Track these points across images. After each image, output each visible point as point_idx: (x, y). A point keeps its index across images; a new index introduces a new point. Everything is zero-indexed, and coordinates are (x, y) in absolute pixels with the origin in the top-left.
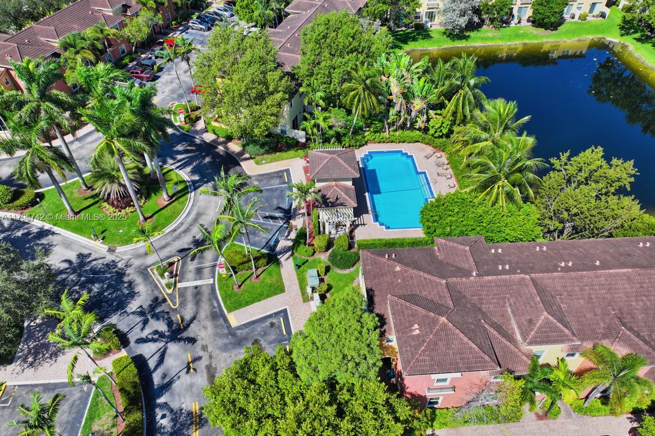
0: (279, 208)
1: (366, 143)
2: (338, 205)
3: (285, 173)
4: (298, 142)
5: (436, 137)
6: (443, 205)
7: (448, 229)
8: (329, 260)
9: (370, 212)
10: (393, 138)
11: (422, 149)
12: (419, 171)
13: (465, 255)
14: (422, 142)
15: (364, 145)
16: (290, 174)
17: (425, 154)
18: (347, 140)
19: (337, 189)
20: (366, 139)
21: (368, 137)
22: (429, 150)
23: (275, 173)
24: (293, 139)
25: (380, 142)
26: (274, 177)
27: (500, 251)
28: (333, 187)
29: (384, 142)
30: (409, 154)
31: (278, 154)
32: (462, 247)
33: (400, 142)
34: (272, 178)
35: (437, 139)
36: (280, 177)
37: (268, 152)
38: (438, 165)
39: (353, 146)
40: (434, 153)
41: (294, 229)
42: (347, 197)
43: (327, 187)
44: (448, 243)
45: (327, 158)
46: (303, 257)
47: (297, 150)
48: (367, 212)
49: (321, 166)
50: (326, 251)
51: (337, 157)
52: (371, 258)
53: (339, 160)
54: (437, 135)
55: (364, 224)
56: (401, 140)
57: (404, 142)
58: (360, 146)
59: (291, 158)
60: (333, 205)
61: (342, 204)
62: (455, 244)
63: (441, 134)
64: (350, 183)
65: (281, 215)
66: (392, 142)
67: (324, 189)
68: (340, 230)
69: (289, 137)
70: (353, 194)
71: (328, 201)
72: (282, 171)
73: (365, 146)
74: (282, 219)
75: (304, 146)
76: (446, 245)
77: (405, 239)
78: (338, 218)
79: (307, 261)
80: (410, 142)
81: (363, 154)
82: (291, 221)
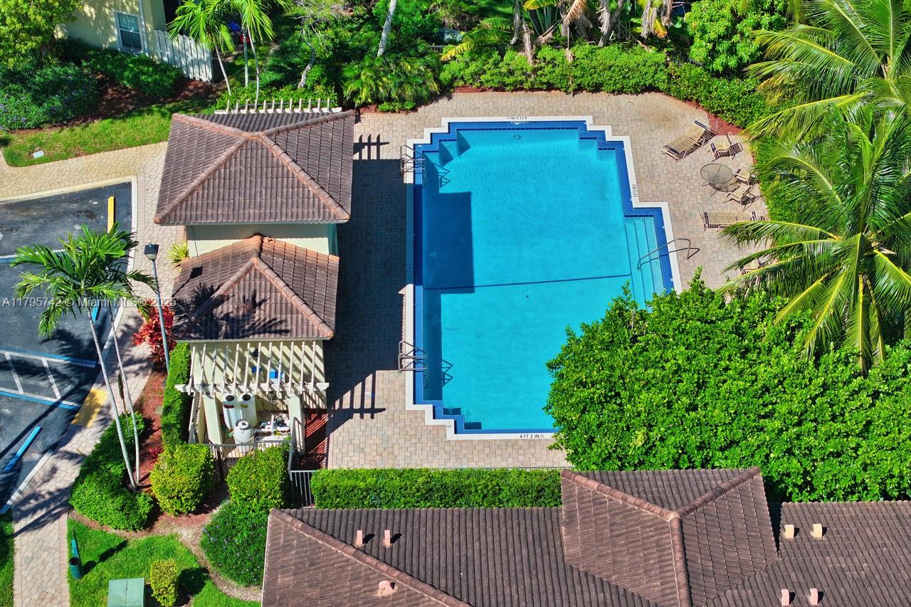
0: (62, 335)
1: (446, 90)
2: (254, 330)
3: (111, 201)
4: (182, 81)
5: (717, 74)
6: (634, 340)
7: (639, 439)
8: (203, 545)
9: (407, 362)
10: (548, 74)
11: (666, 120)
12: (636, 203)
13: (658, 543)
14: (667, 92)
15: (433, 97)
16: (129, 206)
17: (671, 138)
18: (366, 75)
19: (261, 267)
20: (445, 76)
21: (454, 66)
22: (693, 120)
23: (73, 197)
24: (162, 68)
25: (501, 88)
26: (67, 213)
27: (817, 531)
28: (246, 256)
29: (517, 87)
30: (609, 137)
31: (97, 125)
32: (651, 511)
33: (579, 89)
34: (58, 217)
35: (718, 83)
36: (91, 214)
37: (58, 119)
38: (718, 185)
39: (390, 99)
40: (709, 135)
41: (95, 418)
42: (296, 302)
43: (226, 258)
44: (606, 493)
45: (230, 142)
46: (112, 531)
47: (173, 111)
48: (392, 363)
49: (203, 176)
50: (201, 509)
51: (268, 142)
52: (302, 544)
53: (277, 151)
54: (718, 65)
55: (373, 411)
56: (586, 80)
57: (597, 88)
58: (419, 102)
59: (144, 143)
60: (238, 328)
61: (269, 327)
62: (631, 499)
63: (732, 62)
64: (319, 246)
65: (60, 361)
66: (550, 87)
67: (215, 264)
68: (269, 427)
69: (149, 63)
70: (328, 288)
71: (220, 311)
72: (99, 193)
73: (443, 102)
74: (61, 377)
75: (203, 98)
76: (598, 502)
77: (505, 473)
78: (263, 379)
79: (124, 544)
80: (621, 91)
81: (427, 132)
82: (94, 389)
